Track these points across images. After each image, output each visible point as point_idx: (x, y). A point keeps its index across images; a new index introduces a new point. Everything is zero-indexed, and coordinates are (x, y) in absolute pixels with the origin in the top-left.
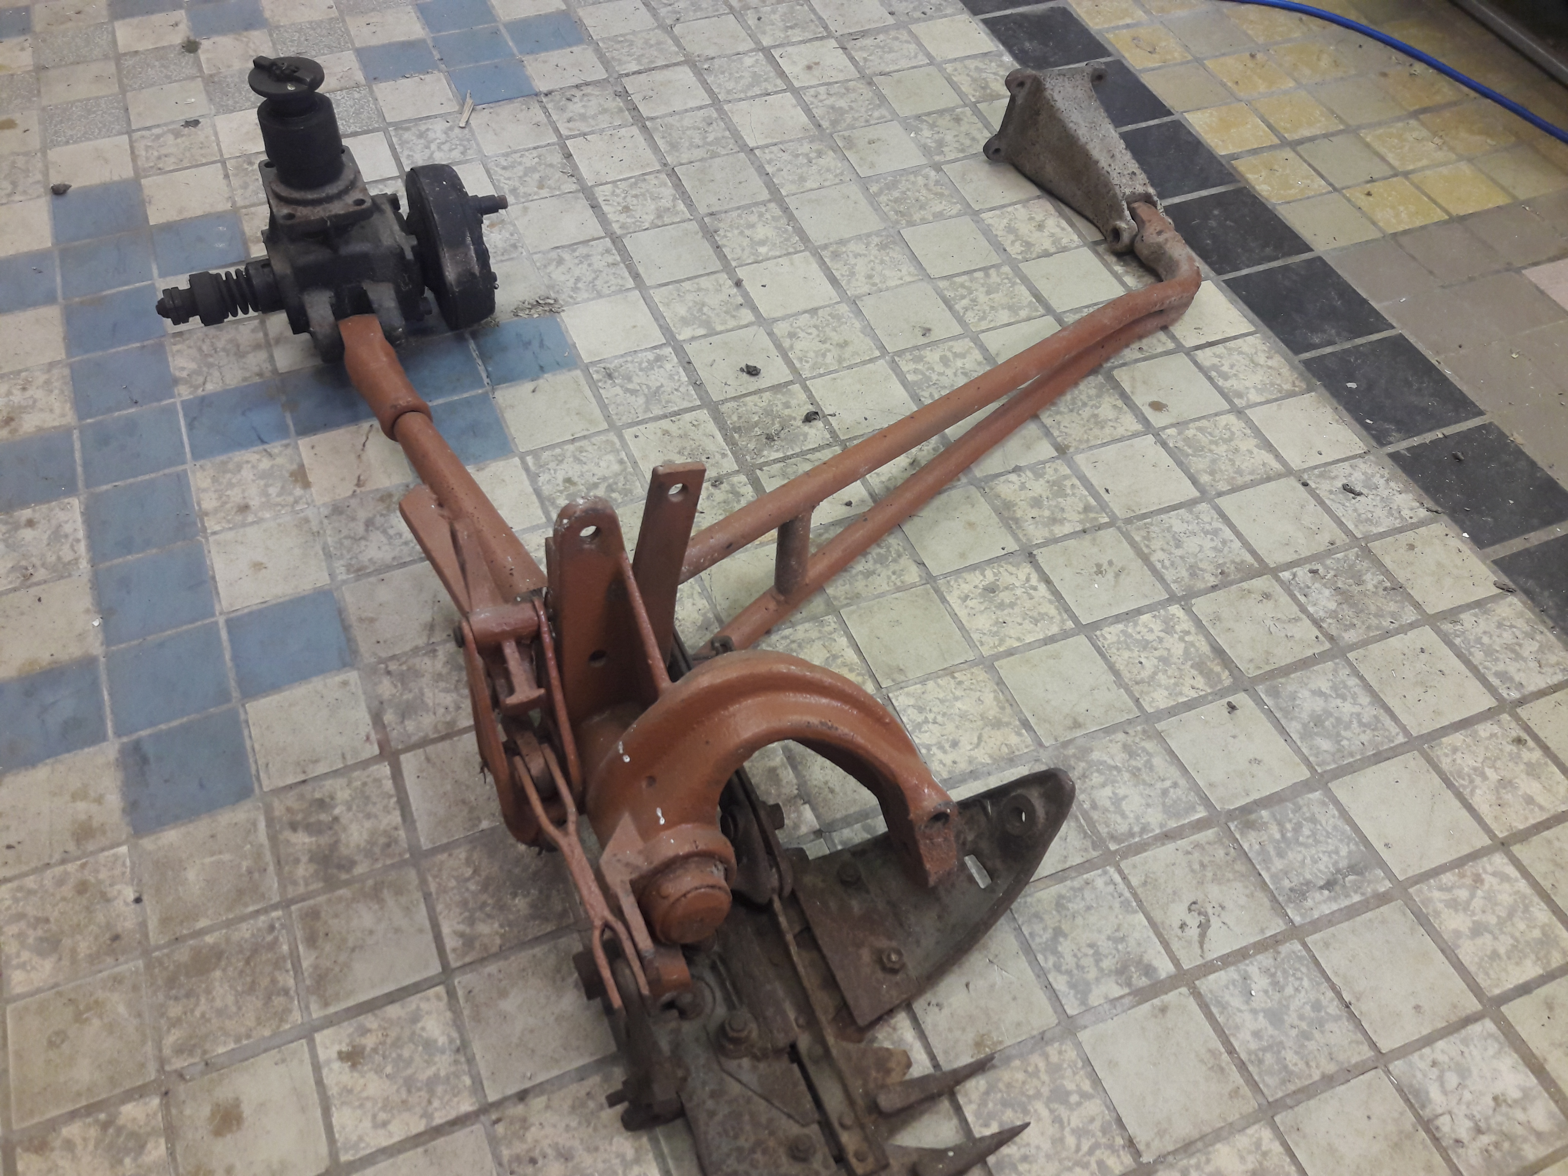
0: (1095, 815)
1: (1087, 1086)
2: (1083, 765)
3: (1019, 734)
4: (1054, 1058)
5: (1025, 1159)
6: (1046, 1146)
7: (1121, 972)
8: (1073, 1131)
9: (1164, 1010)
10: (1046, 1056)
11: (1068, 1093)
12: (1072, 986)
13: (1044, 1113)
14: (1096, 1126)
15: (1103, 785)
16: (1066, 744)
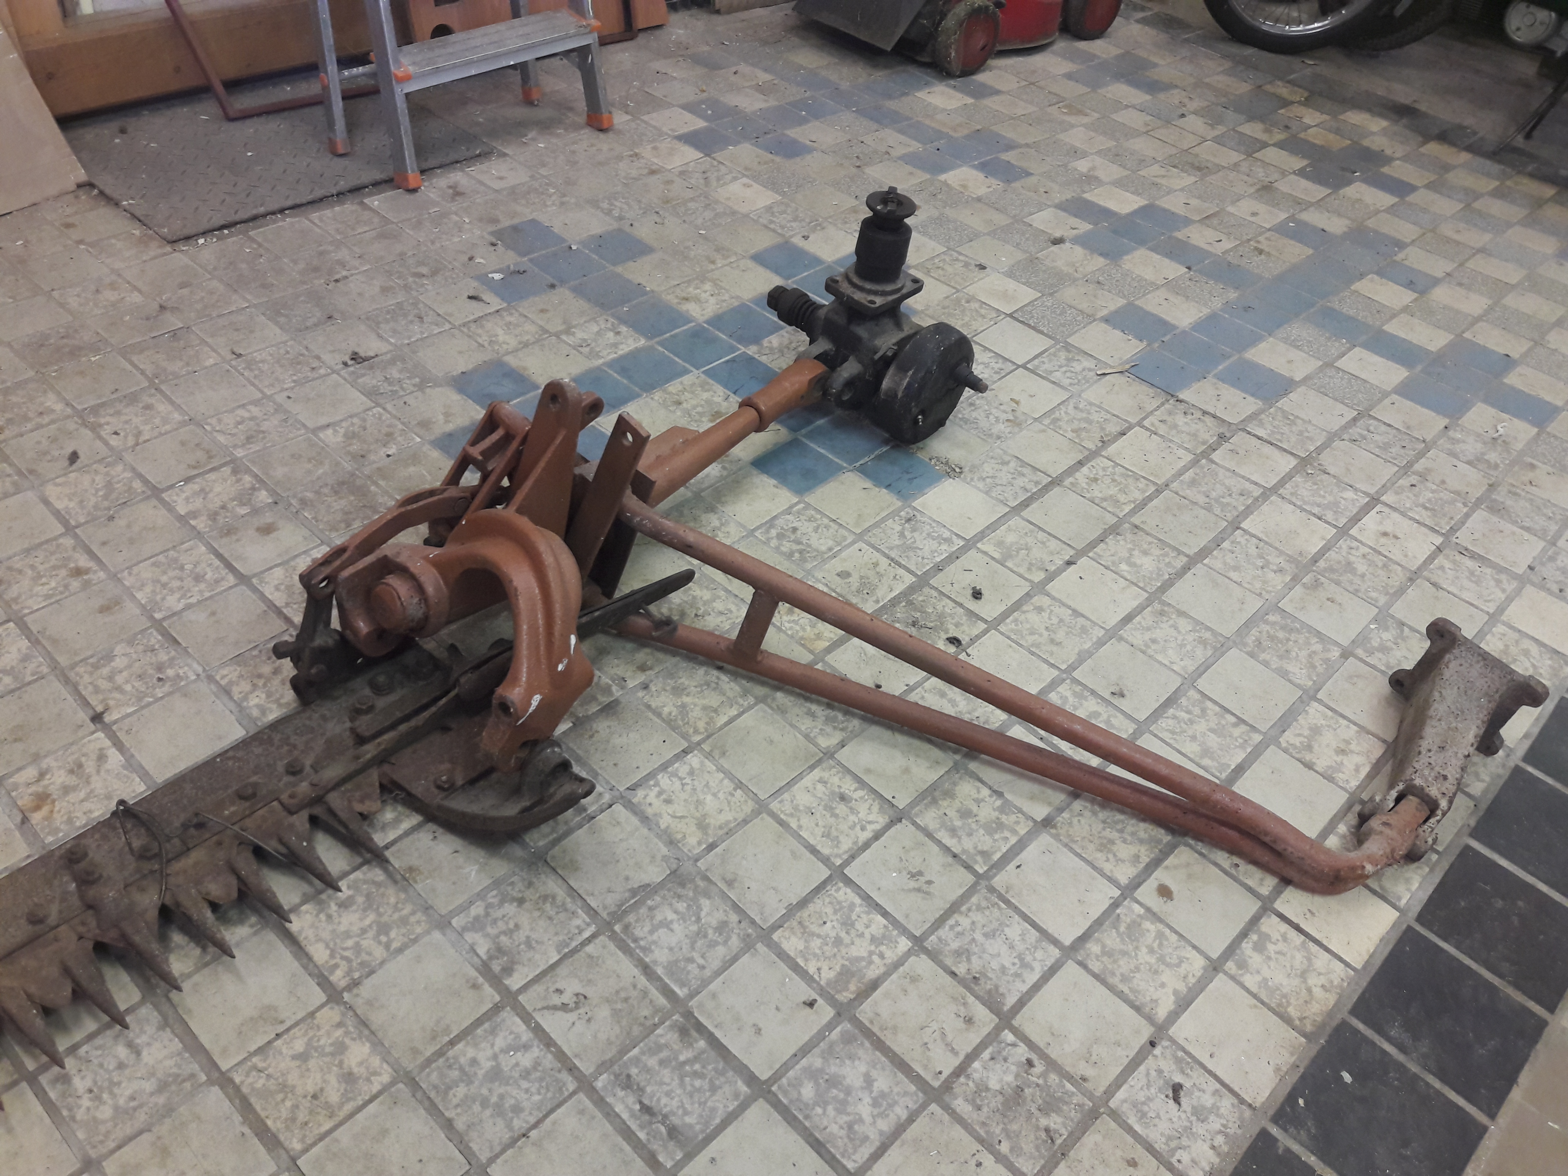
0: (643, 911)
1: (395, 945)
2: (691, 894)
3: (699, 843)
4: (413, 919)
5: (329, 917)
6: (342, 928)
7: (500, 951)
8: (357, 944)
9: (475, 986)
10: (413, 913)
11: (387, 934)
12: (477, 918)
13: (367, 922)
14: (364, 957)
15: (676, 912)
16: (706, 878)
